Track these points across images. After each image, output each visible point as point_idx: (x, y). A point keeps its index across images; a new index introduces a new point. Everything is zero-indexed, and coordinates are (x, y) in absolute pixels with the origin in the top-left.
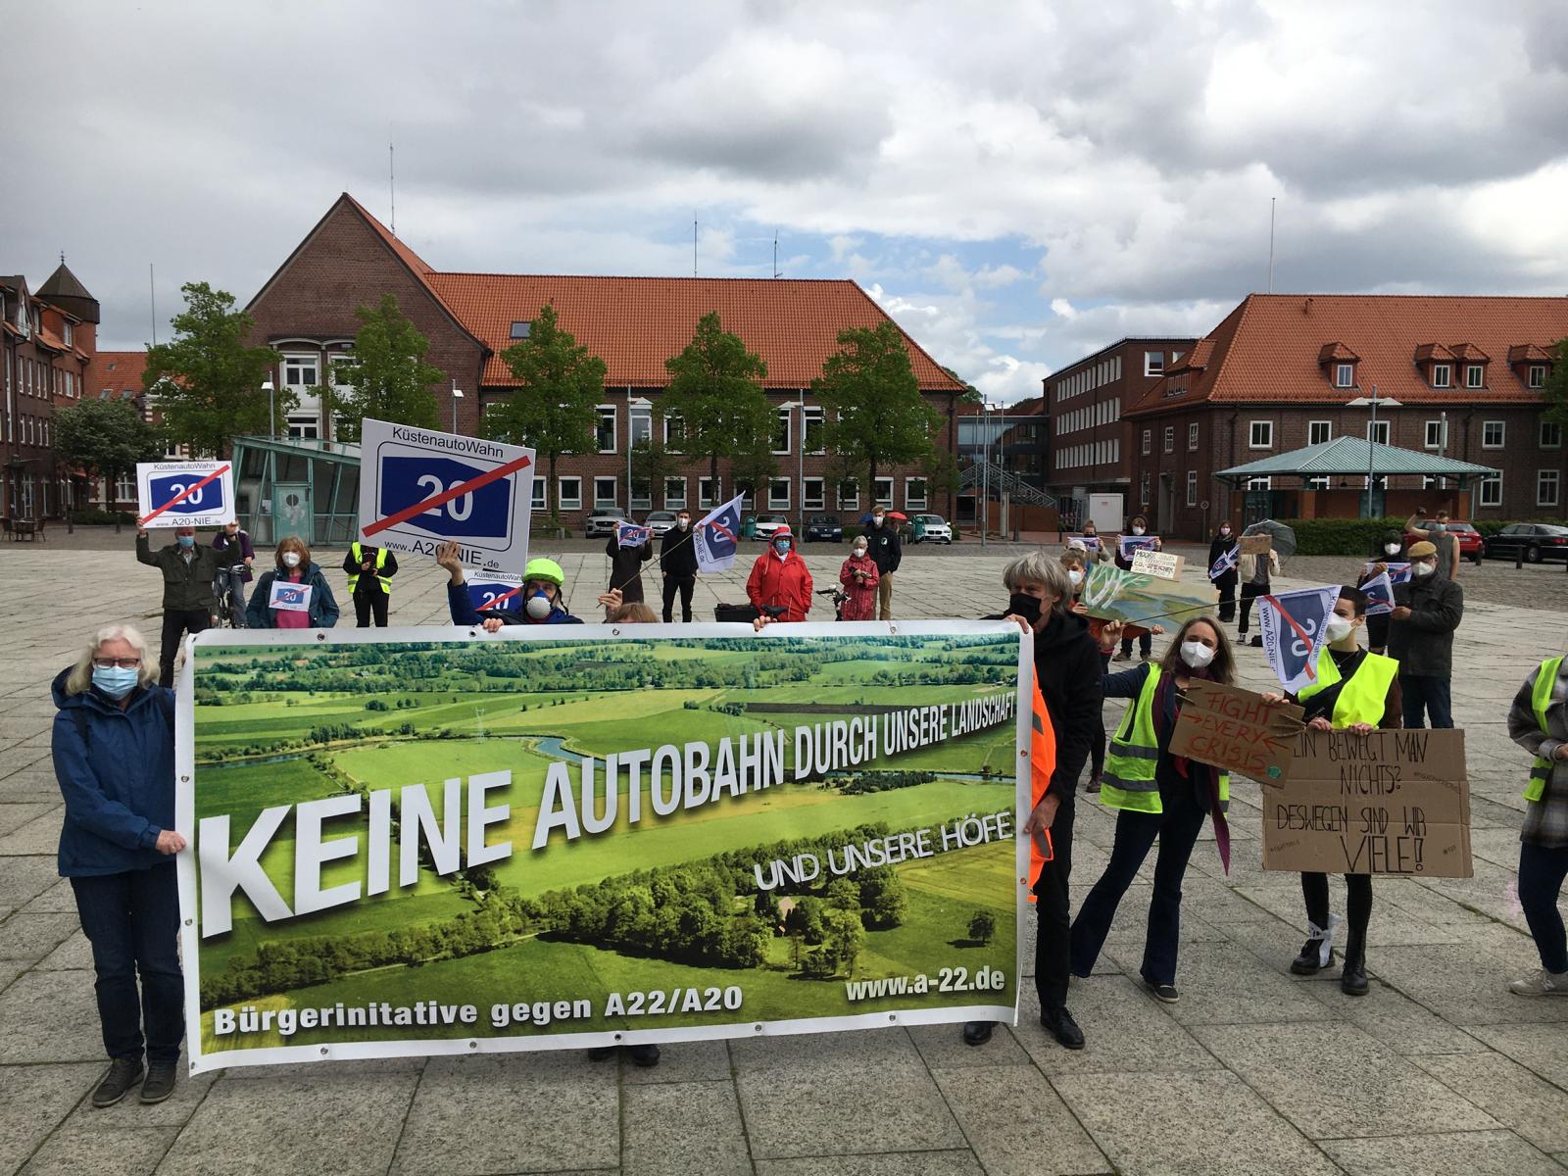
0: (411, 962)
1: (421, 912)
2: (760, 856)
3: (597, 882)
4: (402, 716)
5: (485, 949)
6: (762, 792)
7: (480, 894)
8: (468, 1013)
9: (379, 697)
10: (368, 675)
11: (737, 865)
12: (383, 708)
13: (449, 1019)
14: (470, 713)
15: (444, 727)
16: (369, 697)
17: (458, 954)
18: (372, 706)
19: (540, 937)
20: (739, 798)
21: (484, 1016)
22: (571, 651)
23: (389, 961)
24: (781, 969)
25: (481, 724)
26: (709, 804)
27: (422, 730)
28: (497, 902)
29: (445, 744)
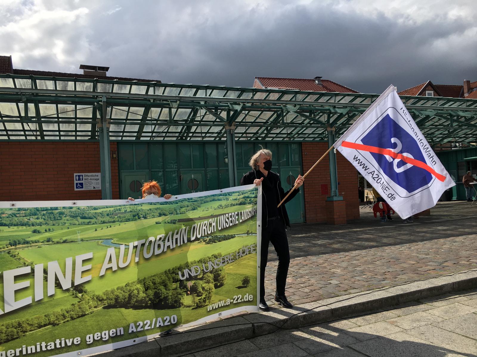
0: (54, 324)
1: (57, 305)
2: (180, 268)
3: (124, 285)
4: (47, 235)
5: (83, 315)
6: (181, 246)
7: (80, 295)
8: (77, 340)
9: (37, 228)
10: (33, 220)
11: (173, 273)
12: (39, 232)
13: (69, 344)
14: (74, 233)
15: (64, 239)
16: (33, 228)
17: (72, 318)
18: (34, 231)
19: (104, 308)
20: (173, 249)
21: (84, 340)
22: (112, 209)
23: (45, 325)
24: (189, 307)
25: (79, 237)
26: (163, 253)
27: (55, 240)
28: (87, 297)
29: (64, 245)
